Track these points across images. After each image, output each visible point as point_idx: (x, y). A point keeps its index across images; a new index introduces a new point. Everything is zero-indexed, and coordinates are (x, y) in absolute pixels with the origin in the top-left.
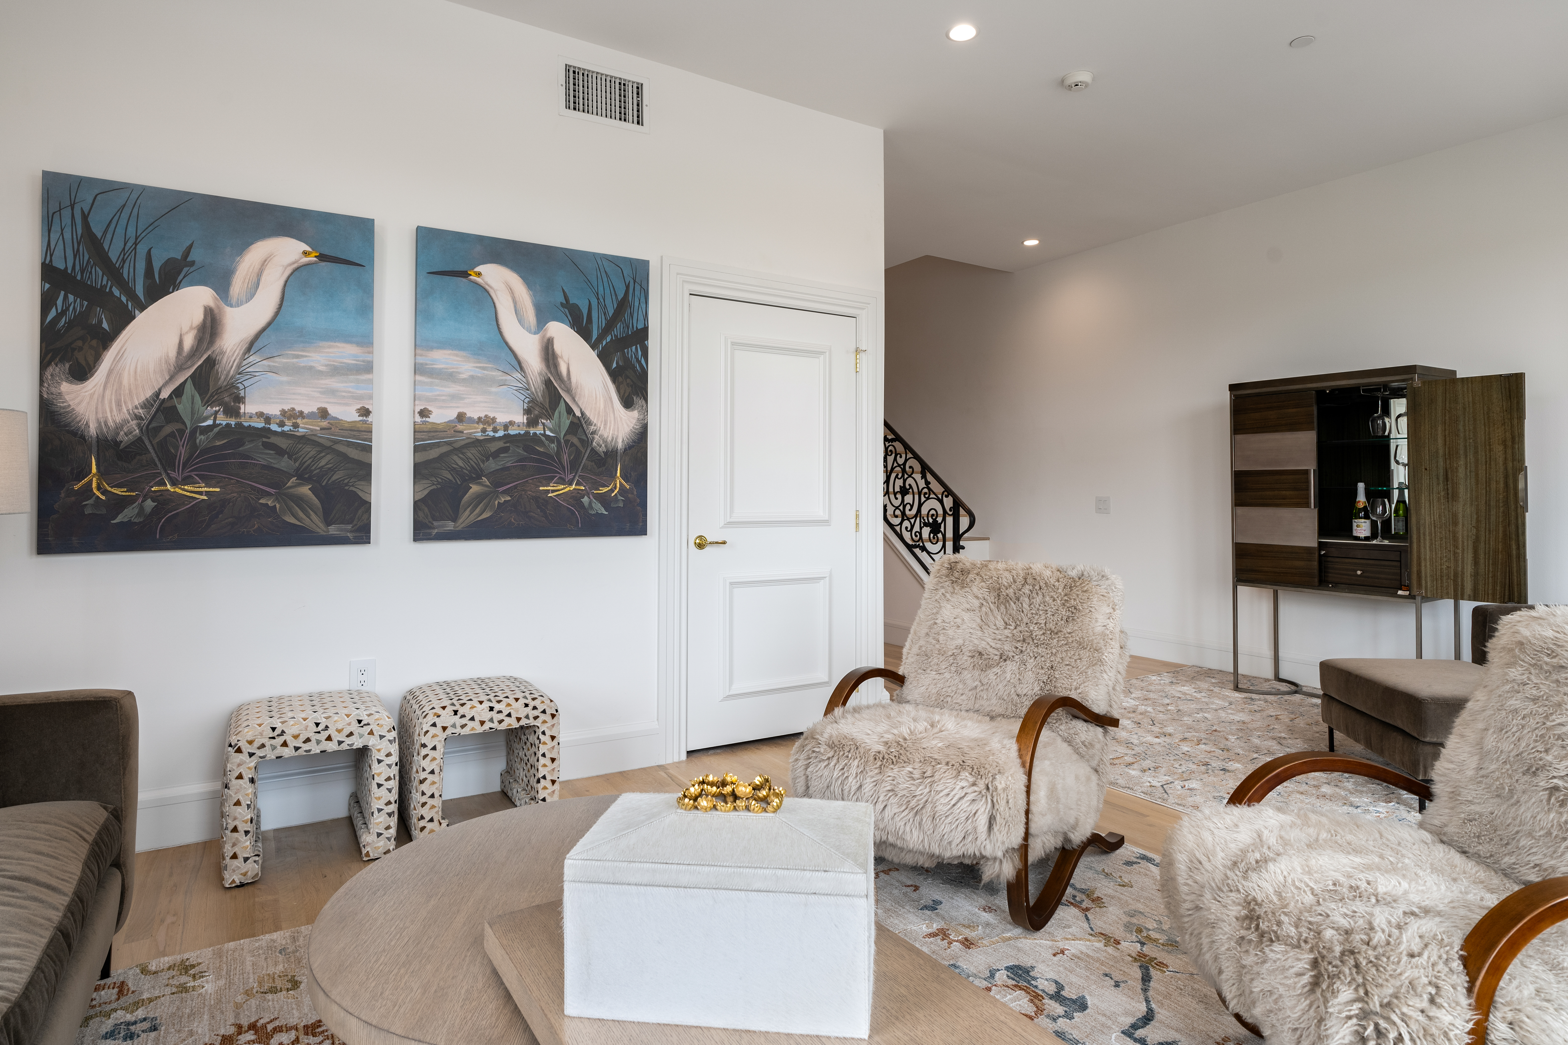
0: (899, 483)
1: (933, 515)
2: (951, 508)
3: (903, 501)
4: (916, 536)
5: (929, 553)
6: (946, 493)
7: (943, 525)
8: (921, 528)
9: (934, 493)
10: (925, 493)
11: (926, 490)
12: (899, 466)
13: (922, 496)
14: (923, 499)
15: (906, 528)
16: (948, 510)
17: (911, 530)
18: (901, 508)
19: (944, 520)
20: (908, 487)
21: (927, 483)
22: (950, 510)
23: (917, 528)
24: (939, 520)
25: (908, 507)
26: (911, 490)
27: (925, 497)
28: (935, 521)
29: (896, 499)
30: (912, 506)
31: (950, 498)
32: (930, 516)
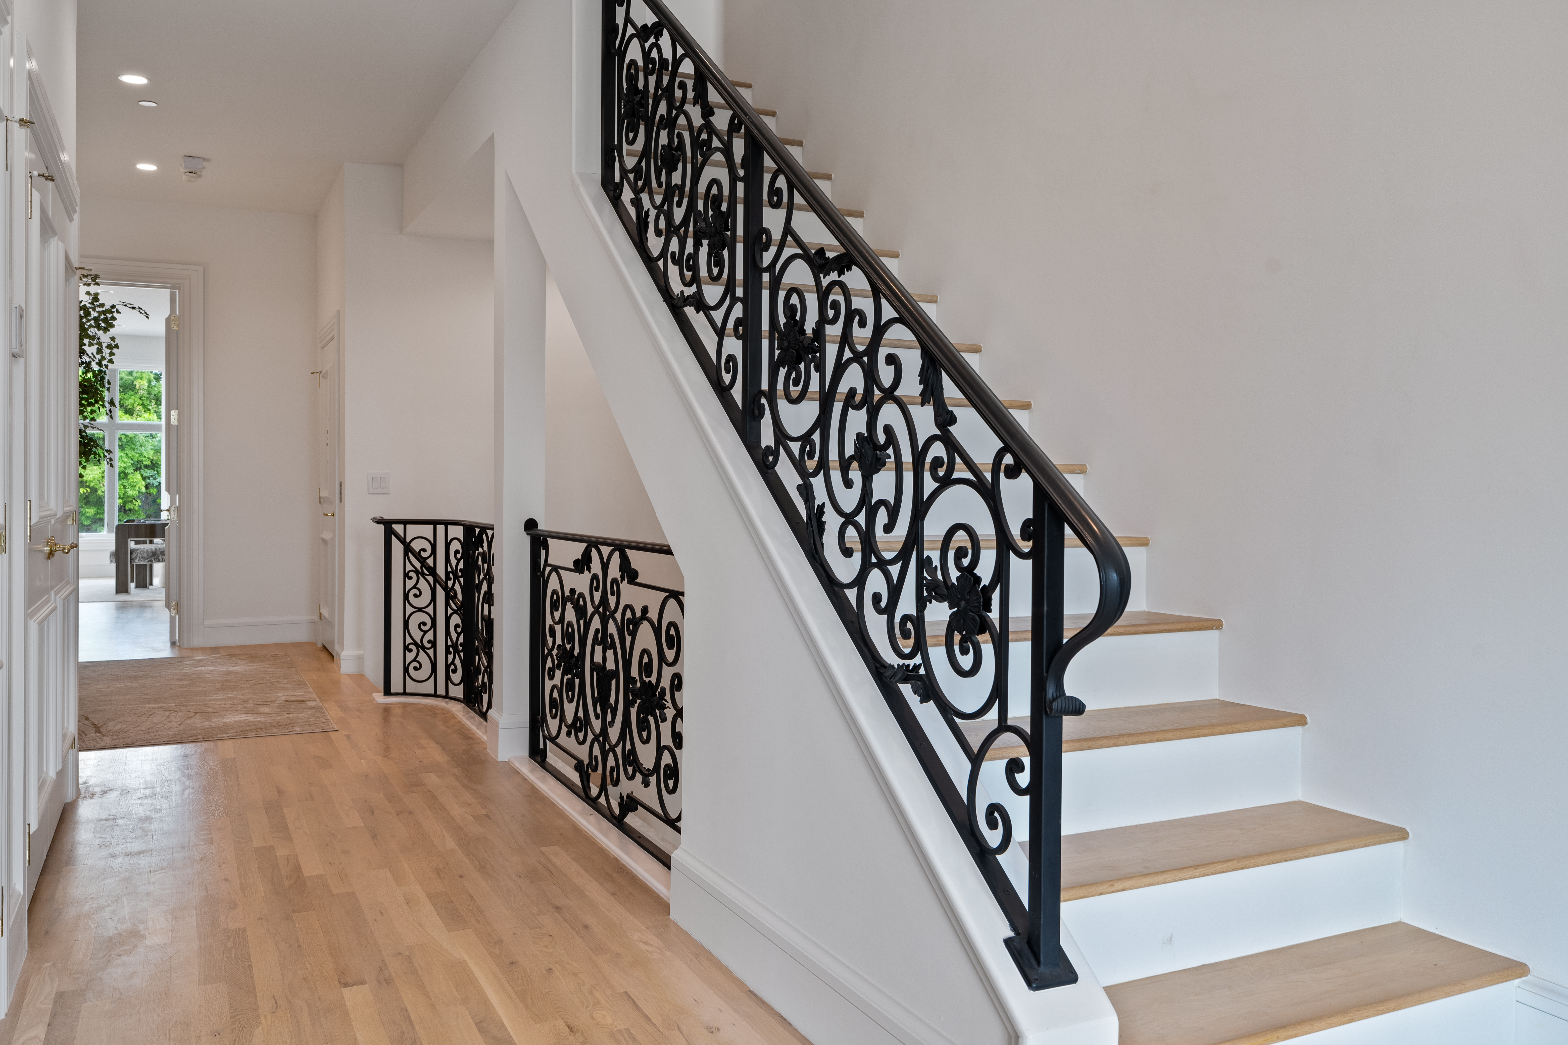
0: (858, 420)
1: (961, 553)
2: (1026, 524)
3: (867, 492)
4: (906, 635)
5: (948, 711)
6: (1008, 459)
7: (996, 596)
8: (921, 604)
9: (969, 464)
10: (937, 462)
11: (938, 450)
12: (857, 357)
13: (927, 476)
14: (930, 485)
15: (877, 597)
16: (1015, 530)
17: (889, 610)
18: (861, 519)
19: (1001, 574)
20: (882, 438)
21: (945, 419)
22: (1025, 536)
23: (907, 605)
24: (985, 571)
25: (882, 517)
26: (890, 451)
27: (935, 478)
28: (969, 574)
29: (848, 484)
30: (894, 513)
31: (1025, 481)
32: (951, 554)
